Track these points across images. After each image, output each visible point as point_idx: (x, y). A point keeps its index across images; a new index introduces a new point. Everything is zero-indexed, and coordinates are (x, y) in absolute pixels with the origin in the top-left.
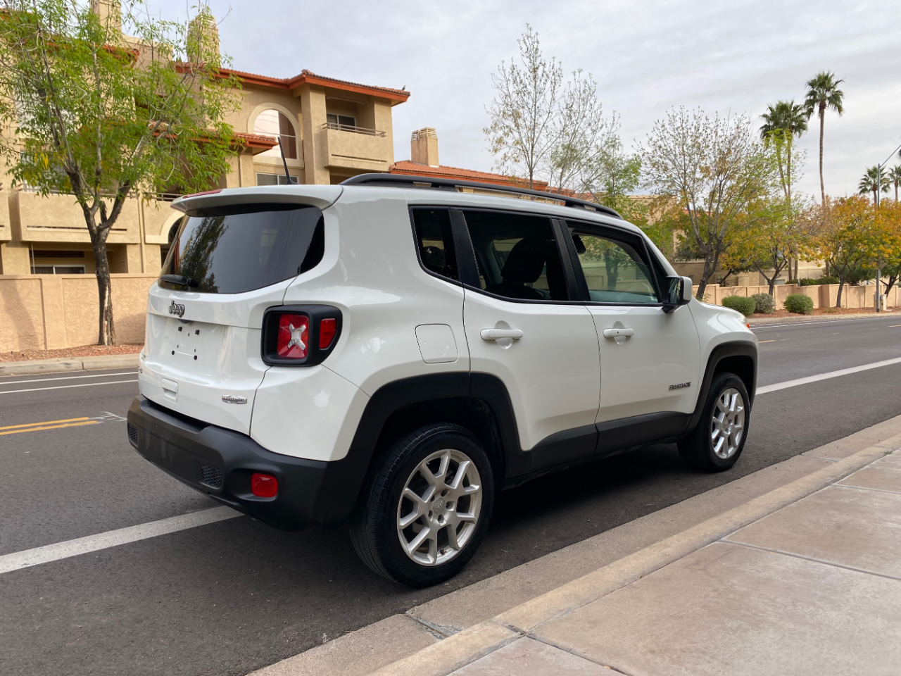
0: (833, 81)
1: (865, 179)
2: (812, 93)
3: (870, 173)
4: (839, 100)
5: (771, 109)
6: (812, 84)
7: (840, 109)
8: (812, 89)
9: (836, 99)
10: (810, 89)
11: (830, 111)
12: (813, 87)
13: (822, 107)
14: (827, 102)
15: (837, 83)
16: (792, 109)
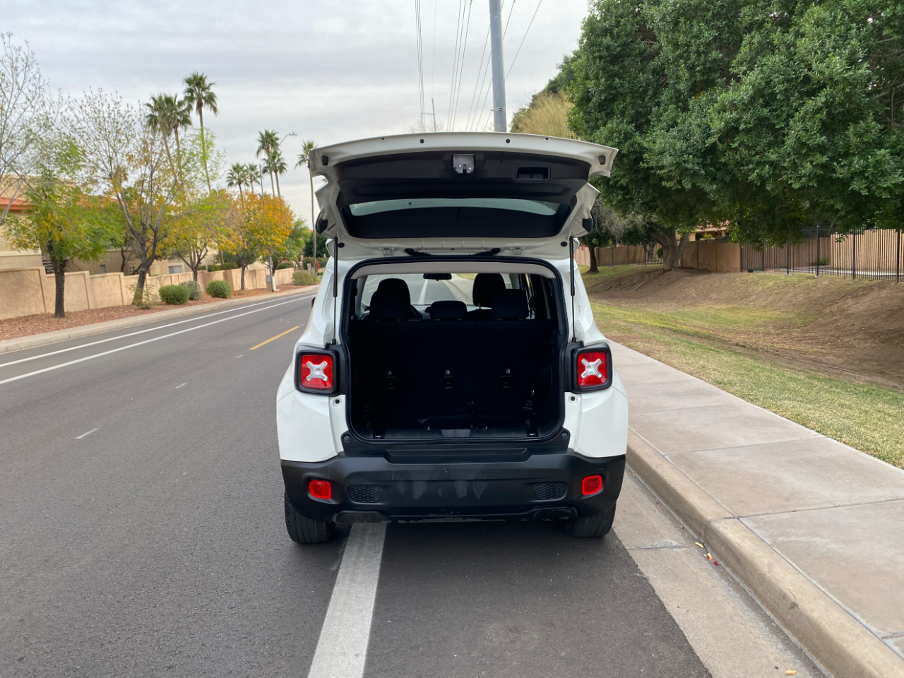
0: (207, 82)
1: (231, 174)
2: (190, 91)
3: (235, 169)
4: (214, 101)
5: (154, 99)
6: (189, 82)
7: (215, 110)
8: (188, 87)
9: (211, 99)
10: (186, 86)
11: (206, 109)
12: (190, 85)
13: (200, 106)
14: (203, 101)
15: (210, 85)
16: (177, 103)
